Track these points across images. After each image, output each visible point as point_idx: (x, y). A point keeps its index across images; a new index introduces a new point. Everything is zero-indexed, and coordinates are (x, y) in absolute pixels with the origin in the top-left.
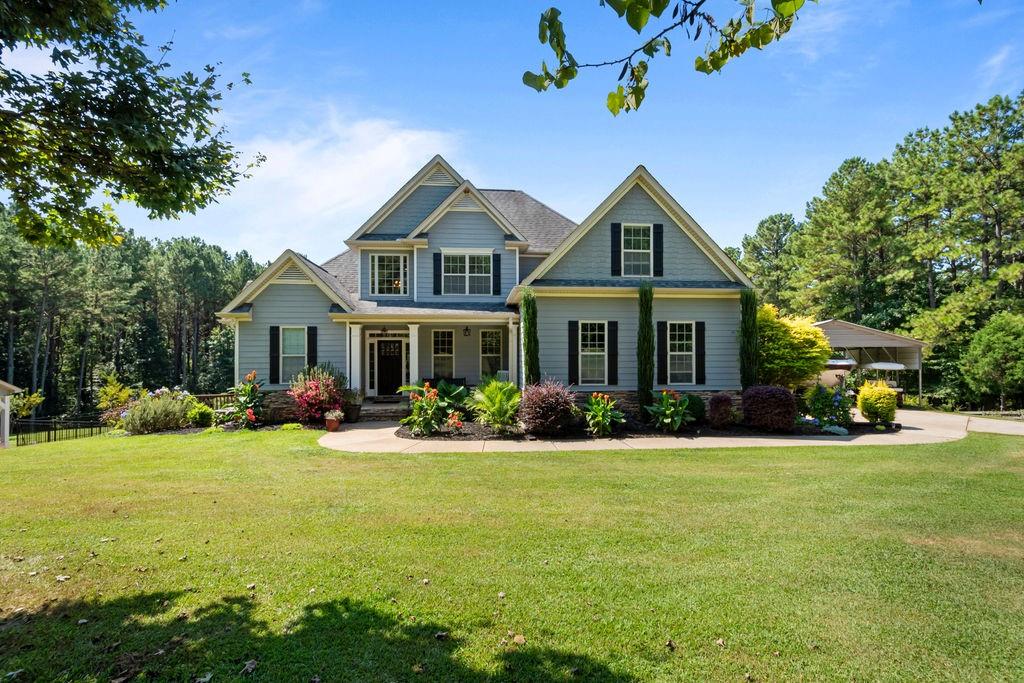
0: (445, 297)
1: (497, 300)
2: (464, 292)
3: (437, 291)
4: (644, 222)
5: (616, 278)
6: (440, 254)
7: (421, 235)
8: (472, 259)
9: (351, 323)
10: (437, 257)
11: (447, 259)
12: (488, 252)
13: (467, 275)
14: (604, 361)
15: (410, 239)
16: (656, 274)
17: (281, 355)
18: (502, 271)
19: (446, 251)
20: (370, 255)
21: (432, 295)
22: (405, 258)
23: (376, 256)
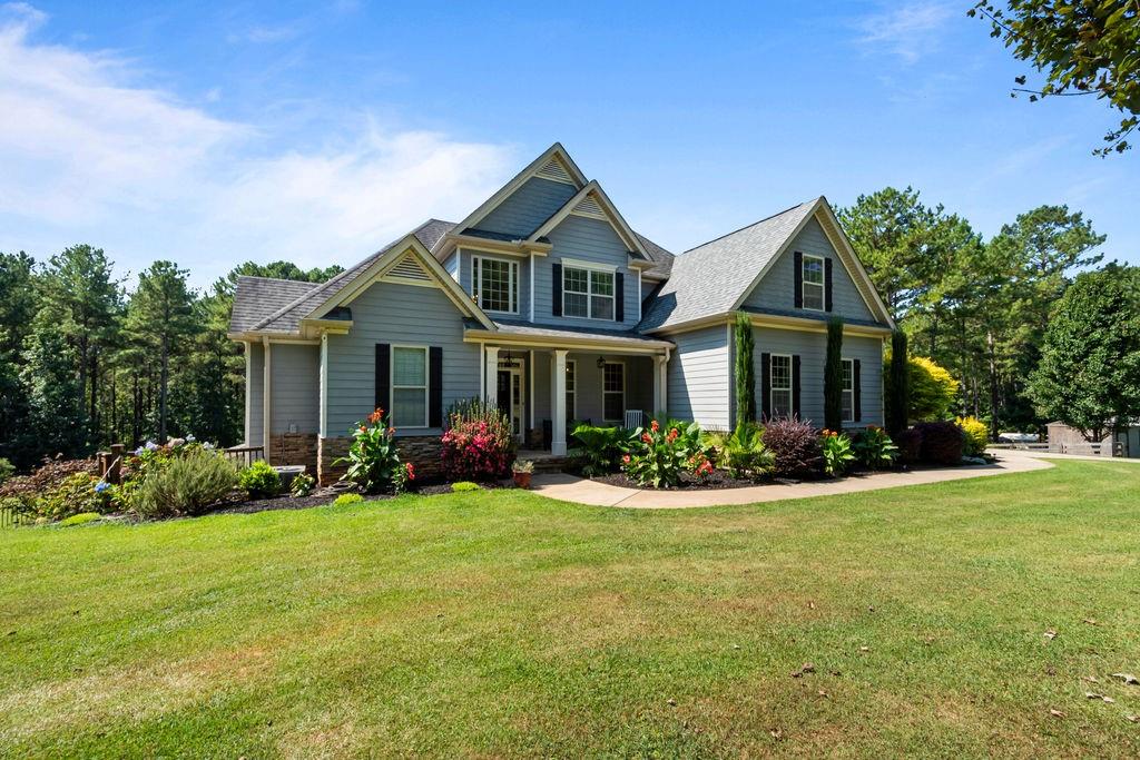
0: (566, 319)
1: (620, 327)
2: (586, 316)
3: (557, 311)
4: (818, 254)
5: (798, 310)
6: (560, 266)
7: (541, 240)
8: (594, 275)
9: (486, 345)
10: (557, 269)
11: (568, 272)
12: (611, 269)
13: (589, 294)
14: (788, 398)
15: (531, 242)
16: (827, 310)
17: (392, 387)
18: (625, 294)
19: (567, 263)
20: (473, 257)
21: (551, 316)
22: (515, 265)
23: (480, 259)
